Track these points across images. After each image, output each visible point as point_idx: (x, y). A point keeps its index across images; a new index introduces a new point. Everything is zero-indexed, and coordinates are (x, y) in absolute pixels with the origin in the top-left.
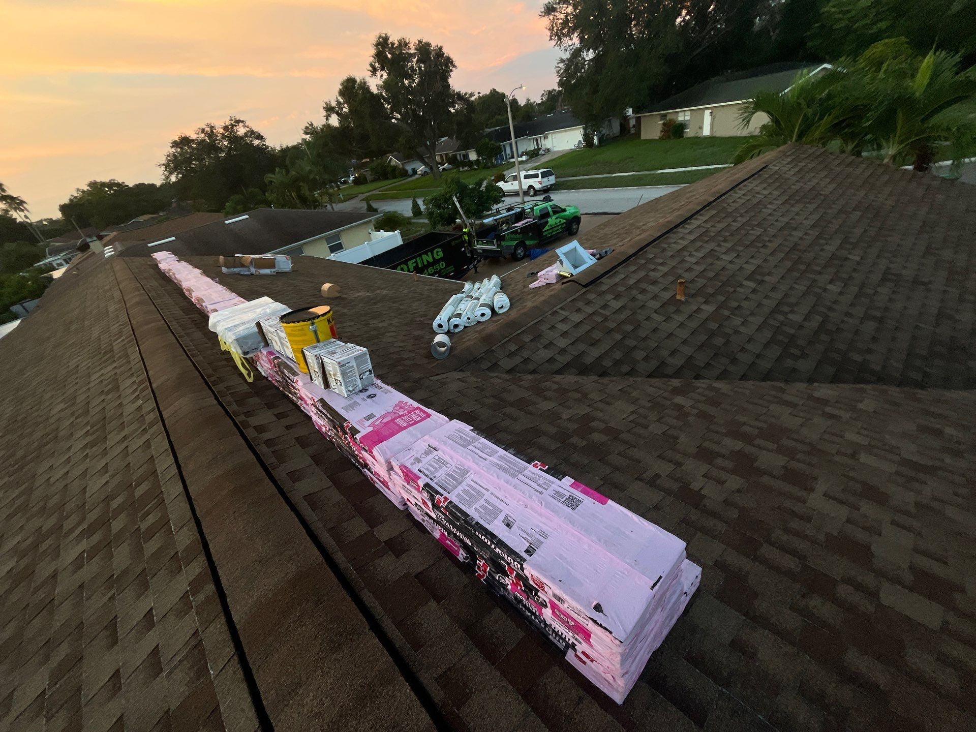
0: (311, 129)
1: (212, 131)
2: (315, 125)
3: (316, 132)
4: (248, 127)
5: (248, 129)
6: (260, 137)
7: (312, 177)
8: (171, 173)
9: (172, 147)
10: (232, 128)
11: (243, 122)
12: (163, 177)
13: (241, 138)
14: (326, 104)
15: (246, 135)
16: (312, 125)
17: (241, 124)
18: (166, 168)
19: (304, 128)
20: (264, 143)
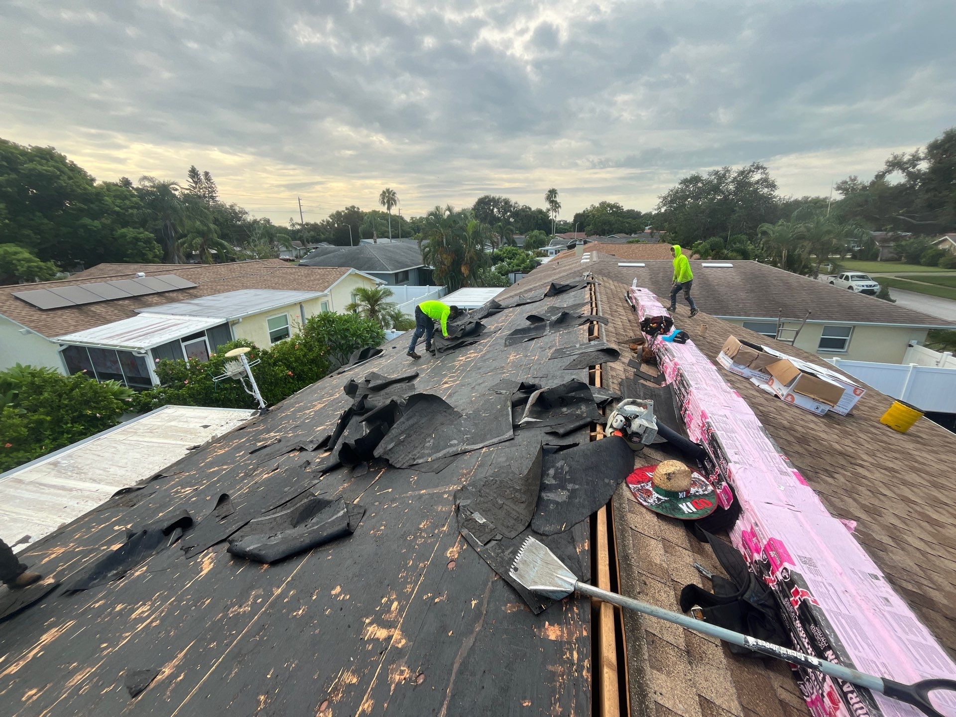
0: (849, 185)
1: (724, 175)
2: (859, 180)
3: (853, 189)
4: (766, 174)
5: (764, 176)
6: (773, 186)
7: (826, 238)
8: (664, 205)
9: (681, 183)
10: (748, 173)
11: (764, 168)
12: (656, 207)
13: (750, 184)
14: (895, 158)
15: (757, 182)
16: (855, 179)
17: (760, 171)
18: (664, 200)
19: (839, 181)
20: (772, 192)
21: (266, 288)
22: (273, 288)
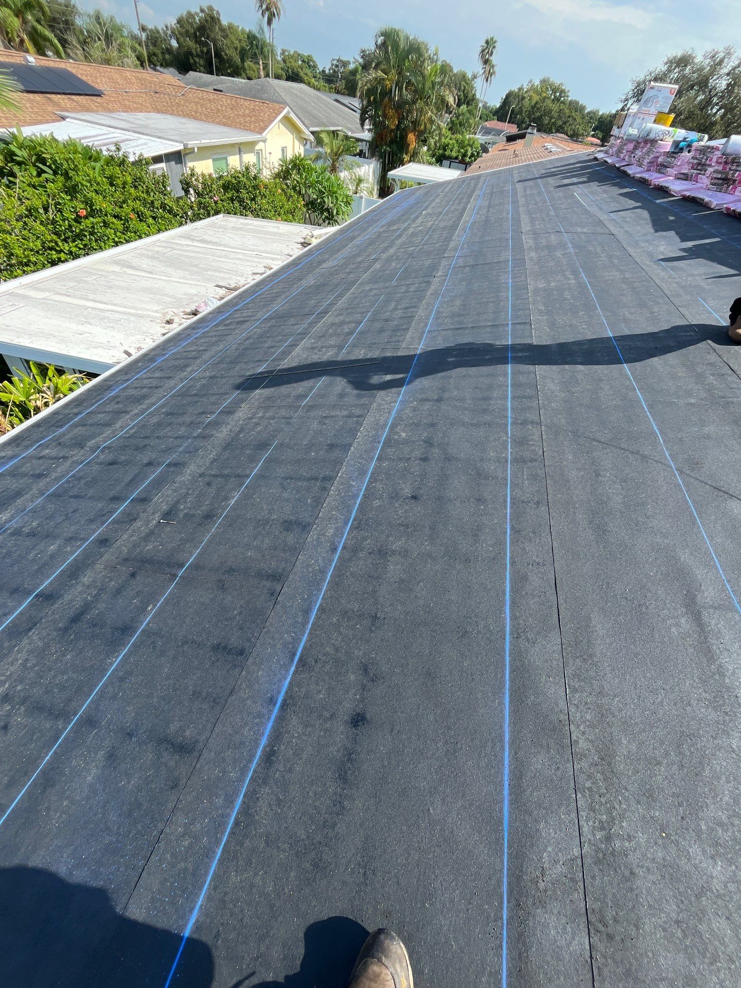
21: (184, 116)
22: (195, 118)
